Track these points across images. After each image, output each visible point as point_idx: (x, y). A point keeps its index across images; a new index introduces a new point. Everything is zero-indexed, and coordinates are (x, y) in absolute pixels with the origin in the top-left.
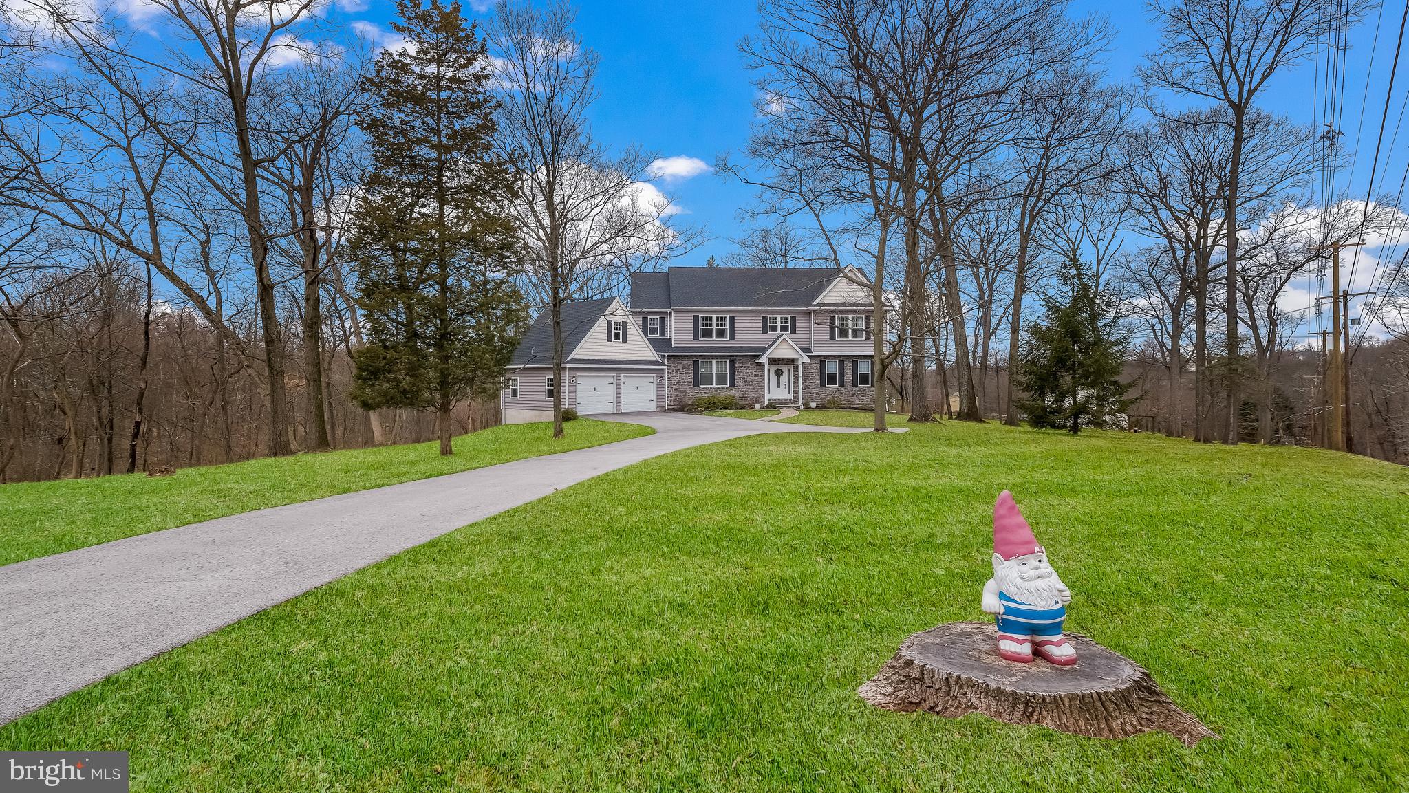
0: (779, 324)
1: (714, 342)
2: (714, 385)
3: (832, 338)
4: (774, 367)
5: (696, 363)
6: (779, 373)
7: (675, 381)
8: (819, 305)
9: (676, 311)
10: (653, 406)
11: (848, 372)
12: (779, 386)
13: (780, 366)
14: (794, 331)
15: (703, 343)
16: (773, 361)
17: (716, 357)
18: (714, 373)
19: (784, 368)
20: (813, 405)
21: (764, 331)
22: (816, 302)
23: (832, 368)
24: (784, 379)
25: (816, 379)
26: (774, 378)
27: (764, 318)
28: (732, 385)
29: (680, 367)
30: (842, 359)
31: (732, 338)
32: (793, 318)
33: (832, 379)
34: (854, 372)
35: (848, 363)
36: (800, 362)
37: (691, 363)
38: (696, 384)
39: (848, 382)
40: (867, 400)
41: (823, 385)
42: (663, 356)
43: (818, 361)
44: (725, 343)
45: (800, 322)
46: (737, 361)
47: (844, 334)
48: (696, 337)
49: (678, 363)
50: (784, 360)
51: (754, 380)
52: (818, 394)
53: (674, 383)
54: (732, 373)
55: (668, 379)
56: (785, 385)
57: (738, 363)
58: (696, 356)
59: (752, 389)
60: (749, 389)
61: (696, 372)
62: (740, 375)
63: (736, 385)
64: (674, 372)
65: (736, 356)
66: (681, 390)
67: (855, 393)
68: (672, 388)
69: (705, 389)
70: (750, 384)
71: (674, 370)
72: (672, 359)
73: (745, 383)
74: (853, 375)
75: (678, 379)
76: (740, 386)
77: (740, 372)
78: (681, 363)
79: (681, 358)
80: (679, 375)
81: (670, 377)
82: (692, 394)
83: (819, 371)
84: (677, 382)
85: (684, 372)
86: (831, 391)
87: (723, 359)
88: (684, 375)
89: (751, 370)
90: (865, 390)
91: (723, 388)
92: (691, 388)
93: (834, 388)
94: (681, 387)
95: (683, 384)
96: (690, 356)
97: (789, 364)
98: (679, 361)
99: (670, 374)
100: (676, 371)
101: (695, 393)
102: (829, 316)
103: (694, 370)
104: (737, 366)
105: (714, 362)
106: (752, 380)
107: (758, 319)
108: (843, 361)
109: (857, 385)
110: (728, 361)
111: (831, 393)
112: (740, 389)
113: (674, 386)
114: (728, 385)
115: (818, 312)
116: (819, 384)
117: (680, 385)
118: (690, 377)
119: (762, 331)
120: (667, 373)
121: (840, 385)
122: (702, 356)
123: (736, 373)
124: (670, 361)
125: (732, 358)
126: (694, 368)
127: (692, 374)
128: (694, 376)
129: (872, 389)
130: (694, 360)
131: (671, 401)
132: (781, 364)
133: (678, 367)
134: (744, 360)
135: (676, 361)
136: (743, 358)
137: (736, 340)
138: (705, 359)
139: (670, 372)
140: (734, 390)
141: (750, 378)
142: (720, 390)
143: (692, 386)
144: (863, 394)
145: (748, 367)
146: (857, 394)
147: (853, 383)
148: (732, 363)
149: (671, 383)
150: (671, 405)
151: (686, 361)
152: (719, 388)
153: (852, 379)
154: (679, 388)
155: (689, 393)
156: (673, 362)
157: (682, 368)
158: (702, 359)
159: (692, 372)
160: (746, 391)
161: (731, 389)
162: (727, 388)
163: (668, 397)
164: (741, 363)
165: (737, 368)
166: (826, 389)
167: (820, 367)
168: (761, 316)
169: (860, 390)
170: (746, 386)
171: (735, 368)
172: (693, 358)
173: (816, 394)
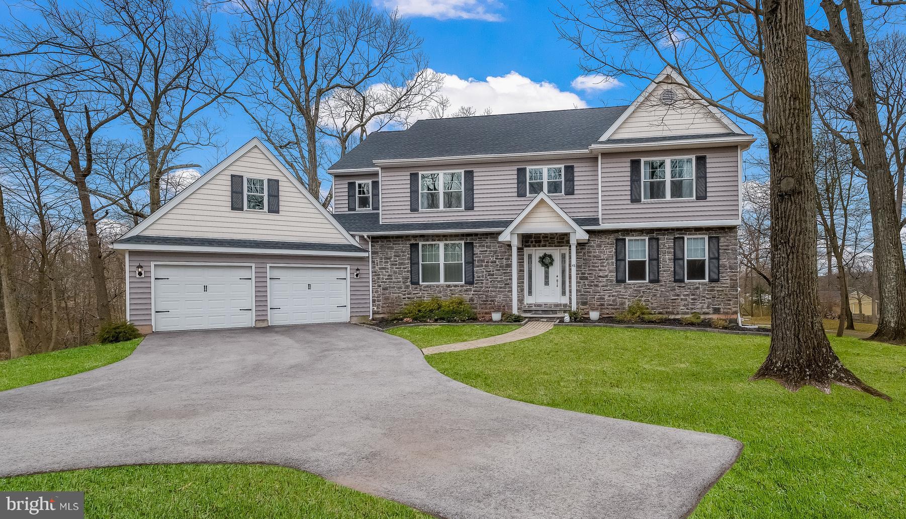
0: (545, 180)
1: (442, 214)
2: (442, 281)
3: (635, 199)
4: (537, 252)
5: (414, 247)
6: (547, 261)
7: (384, 275)
8: (609, 141)
9: (385, 168)
10: (345, 316)
11: (666, 258)
12: (547, 283)
13: (548, 250)
14: (570, 192)
15: (425, 215)
16: (528, 240)
17: (445, 237)
18: (442, 262)
19: (556, 253)
20: (594, 315)
21: (521, 194)
22: (604, 138)
23: (637, 251)
24: (555, 271)
25: (608, 270)
26: (538, 271)
27: (521, 172)
28: (470, 282)
29: (391, 254)
30: (654, 234)
31: (470, 207)
32: (570, 170)
33: (637, 270)
34: (677, 259)
35: (666, 242)
36: (573, 241)
37: (405, 247)
38: (415, 282)
39: (666, 276)
40: (701, 306)
41: (620, 281)
42: (362, 237)
43: (611, 239)
44: (459, 214)
45: (581, 172)
46: (476, 244)
47: (656, 191)
48: (414, 209)
49: (388, 248)
50: (555, 239)
51: (504, 273)
52: (613, 296)
53: (383, 279)
54: (470, 262)
55: (372, 272)
56: (557, 281)
57: (480, 246)
58: (415, 237)
59: (501, 288)
60: (496, 287)
61: (414, 263)
62: (482, 266)
63: (475, 282)
64: (382, 262)
65: (476, 234)
66: (392, 290)
67: (678, 295)
68: (380, 286)
69: (427, 289)
70: (499, 279)
71: (381, 258)
72: (378, 242)
73: (490, 278)
74: (674, 262)
75: (388, 272)
76: (482, 283)
77: (483, 261)
78: (392, 248)
79: (392, 240)
80: (389, 266)
81: (377, 268)
82: (409, 296)
83: (614, 258)
84: (387, 277)
85: (397, 263)
86: (636, 290)
87: (456, 240)
88: (397, 266)
89: (499, 257)
90: (698, 288)
91: (455, 286)
92: (407, 287)
93: (641, 287)
94: (392, 285)
95: (396, 280)
96: (407, 237)
97: (561, 246)
98: (390, 244)
99: (377, 263)
100: (383, 261)
101: (414, 294)
102: (629, 160)
103: (411, 259)
104: (477, 250)
105: (442, 245)
106: (501, 274)
107: (510, 174)
108: (658, 239)
109: (682, 281)
110: (463, 242)
111: (635, 295)
112: (482, 287)
113: (383, 284)
114: (463, 283)
115: (606, 155)
116: (615, 279)
117: (391, 282)
118: (406, 270)
119: (518, 192)
120: (373, 262)
121: (651, 281)
122: (422, 236)
123: (476, 263)
124: (378, 246)
125: (468, 238)
126: (411, 255)
127: (409, 266)
128: (411, 268)
129: (711, 287)
130: (411, 242)
131: (378, 308)
132: (550, 246)
133: (387, 254)
134: (488, 240)
135: (385, 244)
136: (487, 238)
137: (475, 209)
138: (427, 240)
139: (376, 262)
140: (473, 289)
141: (497, 270)
142: (451, 290)
143: (409, 284)
144: (693, 295)
145: (495, 252)
146: (682, 297)
147: (674, 277)
148: (469, 246)
149: (379, 278)
150: (378, 313)
151: (399, 244)
152: (449, 286)
153: (673, 269)
154: (390, 287)
155: (404, 295)
156: (382, 247)
157: (395, 256)
158: (424, 241)
159: (409, 261)
160: (491, 291)
161: (468, 287)
162: (462, 286)
163: (374, 301)
164: (484, 246)
165: (477, 254)
166: (625, 288)
167: (616, 249)
168: (516, 168)
169: (689, 288)
170: (491, 282)
171: (473, 254)
172: (410, 240)
173: (609, 296)
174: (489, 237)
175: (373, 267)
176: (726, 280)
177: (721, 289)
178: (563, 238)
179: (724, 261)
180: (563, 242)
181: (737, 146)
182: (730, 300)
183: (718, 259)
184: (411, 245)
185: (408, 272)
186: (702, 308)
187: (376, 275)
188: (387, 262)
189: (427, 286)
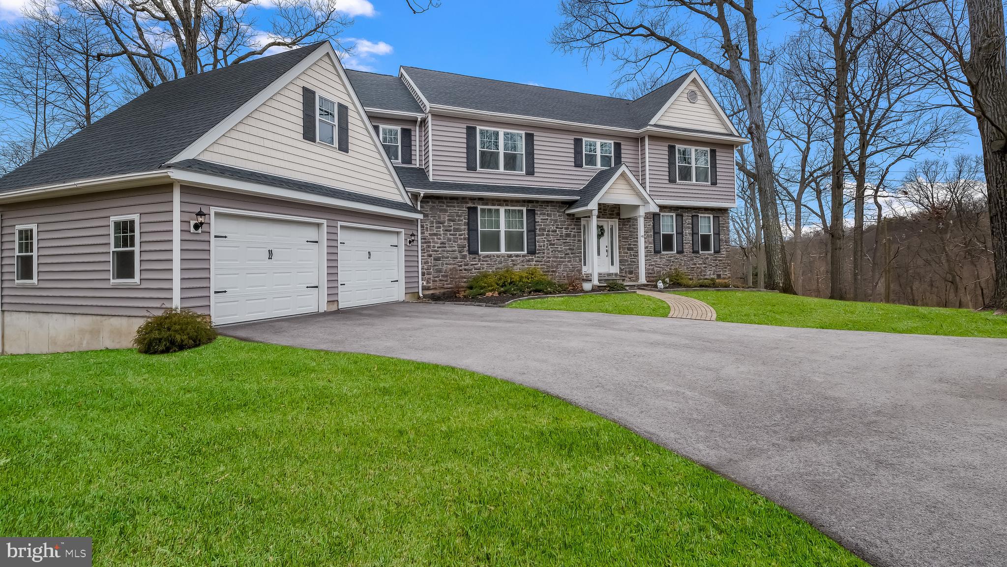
0: (598, 154)
1: (500, 176)
2: (503, 251)
3: (672, 180)
5: (472, 211)
7: (436, 243)
8: (655, 125)
9: (436, 115)
10: (398, 293)
11: (687, 233)
12: (599, 254)
13: (600, 222)
15: (482, 176)
17: (505, 201)
18: (503, 229)
19: (606, 224)
21: (578, 164)
22: (652, 122)
23: (668, 225)
24: (606, 241)
25: (648, 242)
27: (578, 143)
28: (532, 252)
29: (445, 217)
30: (679, 211)
31: (530, 172)
32: (618, 146)
33: (668, 242)
34: (694, 233)
35: (687, 219)
36: (641, 214)
37: (462, 210)
38: (473, 252)
39: (687, 248)
40: (709, 273)
41: (657, 252)
42: (415, 196)
44: (518, 178)
45: (627, 150)
46: (538, 211)
47: (684, 174)
48: (471, 167)
49: (441, 211)
50: (607, 212)
51: (564, 243)
52: (652, 265)
53: (434, 247)
54: (532, 231)
55: (421, 239)
56: (607, 251)
57: (540, 214)
58: (473, 199)
59: (561, 258)
60: (557, 257)
61: (472, 228)
62: (543, 235)
63: (537, 251)
64: (433, 226)
65: (537, 201)
66: (446, 261)
67: (695, 264)
68: (430, 256)
69: (487, 259)
70: (559, 249)
71: (432, 223)
72: (428, 202)
73: (551, 248)
74: (692, 236)
75: (440, 239)
76: (544, 253)
77: (544, 230)
78: (446, 211)
79: (445, 201)
80: (442, 232)
81: (427, 234)
82: (466, 267)
83: (652, 231)
84: (439, 245)
85: (452, 228)
86: (668, 260)
87: (517, 206)
88: (452, 233)
89: (559, 226)
90: (707, 258)
91: (517, 256)
92: (464, 257)
93: (671, 257)
94: (445, 254)
95: (450, 249)
96: (464, 199)
97: (613, 218)
98: (443, 206)
99: (427, 228)
100: (435, 225)
101: (472, 265)
102: (667, 144)
103: (468, 224)
104: (538, 218)
105: (502, 210)
106: (561, 243)
107: (568, 143)
108: (682, 216)
109: (698, 252)
110: (524, 209)
111: (667, 264)
112: (543, 257)
113: (435, 253)
114: (525, 252)
115: (654, 137)
116: (653, 250)
117: (444, 251)
118: (462, 237)
119: (575, 162)
120: (422, 226)
121: (678, 252)
122: (481, 200)
123: (538, 232)
124: (427, 208)
125: (530, 205)
126: (468, 219)
127: (466, 232)
128: (468, 234)
129: (716, 257)
130: (469, 205)
131: (428, 282)
132: (603, 218)
133: (439, 217)
134: (549, 208)
135: (437, 206)
136: (548, 206)
137: (536, 175)
138: (487, 204)
139: (425, 226)
140: (535, 259)
141: (558, 240)
142: (513, 261)
143: (466, 253)
144: (705, 264)
145: (556, 221)
146: (698, 266)
147: (693, 249)
148: (531, 213)
149: (429, 247)
150: (428, 289)
151: (454, 207)
152: (510, 256)
153: (691, 242)
154: (443, 257)
155: (461, 266)
156: (432, 208)
157: (449, 220)
158: (482, 205)
159: (467, 227)
160: (552, 261)
161: (530, 257)
162: (524, 256)
163: (423, 274)
164: (545, 214)
165: (538, 222)
166: (660, 258)
167: (654, 224)
168: (573, 137)
169: (702, 259)
170: (552, 252)
171: (535, 222)
172: (467, 203)
173: (649, 266)
174: (549, 205)
175: (422, 233)
176: (724, 253)
177: (721, 259)
178: (613, 211)
179: (722, 237)
180: (613, 215)
181: (733, 146)
182: (726, 268)
183: (719, 234)
184: (469, 208)
185: (465, 239)
186: (710, 275)
187: (426, 243)
188: (440, 227)
189: (487, 256)
